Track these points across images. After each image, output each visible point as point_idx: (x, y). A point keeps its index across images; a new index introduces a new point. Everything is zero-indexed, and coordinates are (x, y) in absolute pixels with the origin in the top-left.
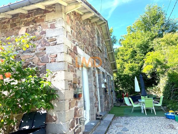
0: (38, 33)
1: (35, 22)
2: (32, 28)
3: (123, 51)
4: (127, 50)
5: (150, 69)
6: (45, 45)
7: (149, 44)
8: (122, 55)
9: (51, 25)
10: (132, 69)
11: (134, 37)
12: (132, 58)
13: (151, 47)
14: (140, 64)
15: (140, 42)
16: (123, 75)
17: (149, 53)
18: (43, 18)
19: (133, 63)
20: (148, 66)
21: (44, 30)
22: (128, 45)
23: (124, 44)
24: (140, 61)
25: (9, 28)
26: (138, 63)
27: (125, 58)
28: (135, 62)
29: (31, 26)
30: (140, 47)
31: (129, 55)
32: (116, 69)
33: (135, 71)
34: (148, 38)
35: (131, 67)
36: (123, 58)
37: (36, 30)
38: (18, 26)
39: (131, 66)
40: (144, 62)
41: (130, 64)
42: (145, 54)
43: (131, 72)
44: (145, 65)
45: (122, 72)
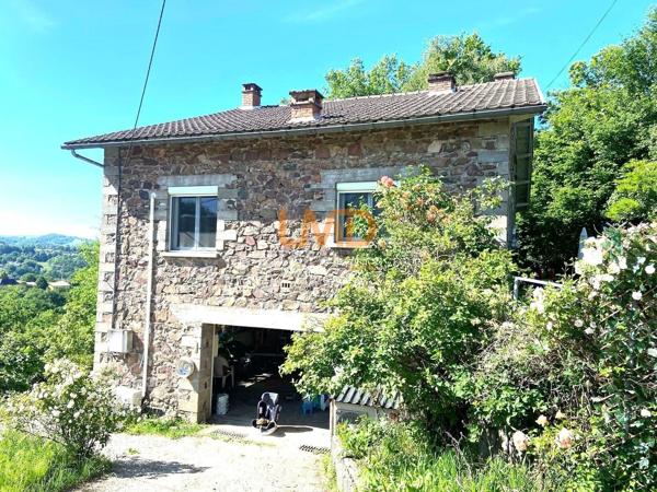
0: (463, 153)
1: (458, 135)
2: (452, 144)
3: (551, 148)
4: (565, 145)
5: (628, 209)
6: (476, 174)
7: (637, 137)
8: (544, 157)
9: (488, 144)
10: (571, 204)
11: (593, 103)
12: (577, 171)
13: (641, 146)
14: (598, 193)
15: (610, 126)
16: (546, 219)
17: (633, 162)
18: (473, 130)
19: (580, 187)
20: (624, 201)
21: (474, 150)
22: (571, 129)
23: (559, 125)
24: (602, 183)
25: (409, 139)
26: (595, 189)
27: (555, 168)
28: (584, 185)
29: (451, 141)
30: (608, 140)
31: (569, 162)
32: (526, 201)
33: (583, 209)
34: (638, 116)
35: (573, 197)
36: (550, 168)
37: (459, 148)
38: (426, 138)
39: (573, 194)
40: (613, 188)
41: (568, 189)
42: (621, 163)
43: (570, 213)
44: (614, 196)
45: (540, 210)
